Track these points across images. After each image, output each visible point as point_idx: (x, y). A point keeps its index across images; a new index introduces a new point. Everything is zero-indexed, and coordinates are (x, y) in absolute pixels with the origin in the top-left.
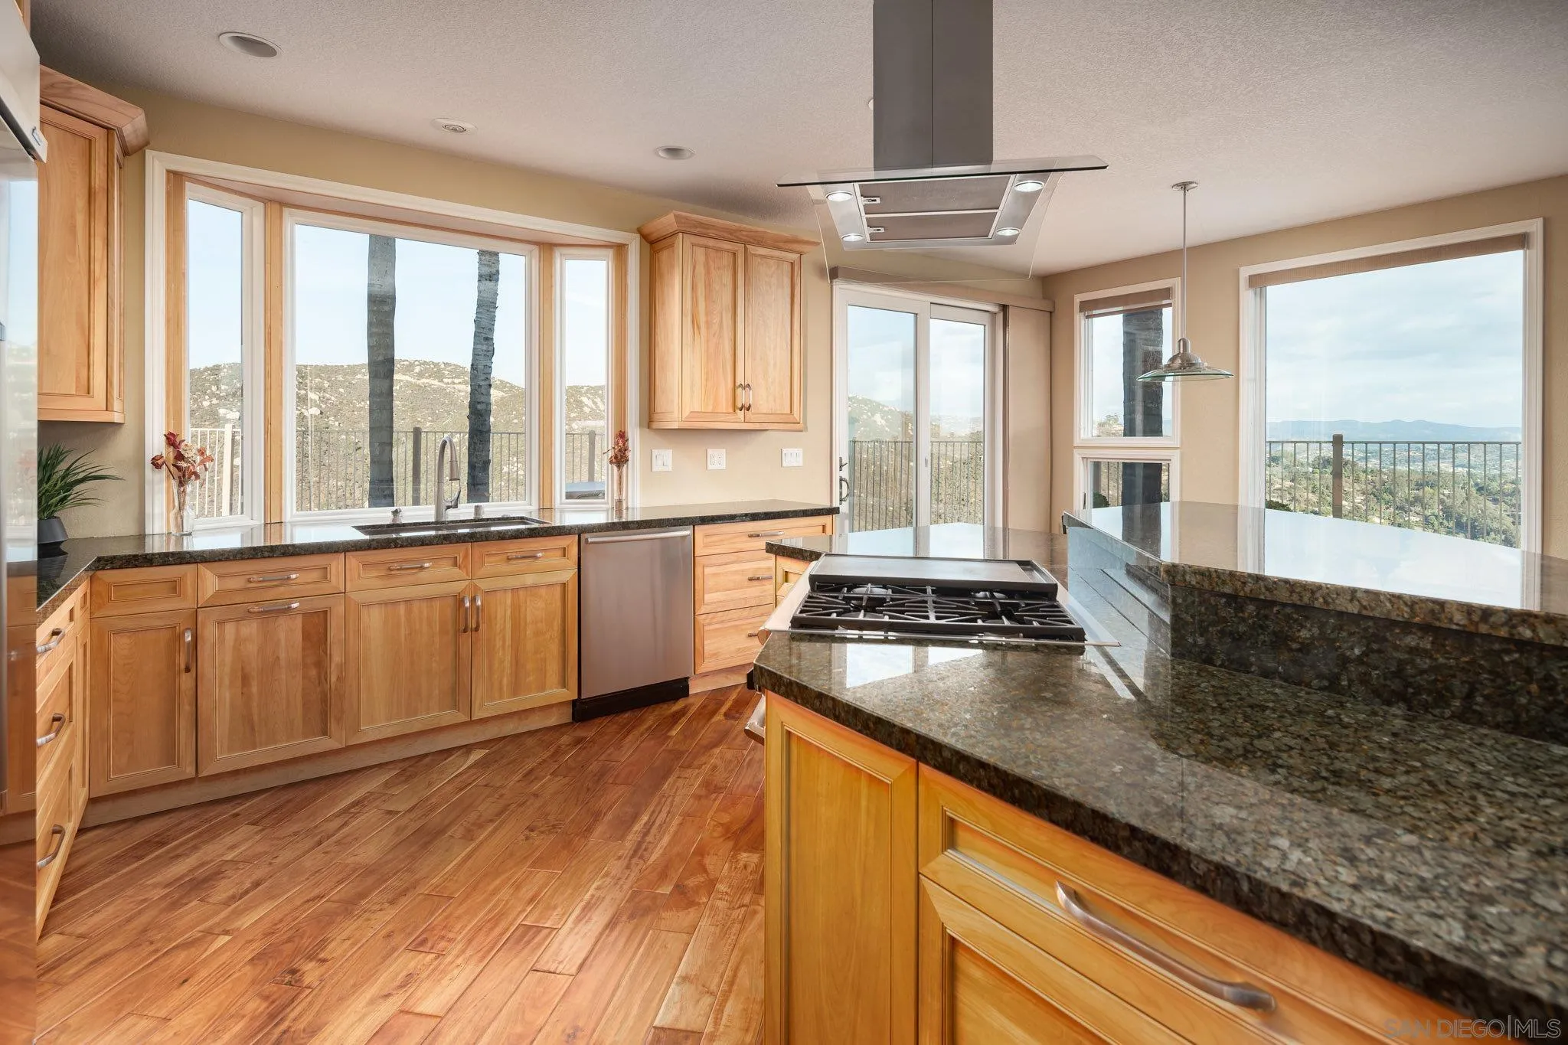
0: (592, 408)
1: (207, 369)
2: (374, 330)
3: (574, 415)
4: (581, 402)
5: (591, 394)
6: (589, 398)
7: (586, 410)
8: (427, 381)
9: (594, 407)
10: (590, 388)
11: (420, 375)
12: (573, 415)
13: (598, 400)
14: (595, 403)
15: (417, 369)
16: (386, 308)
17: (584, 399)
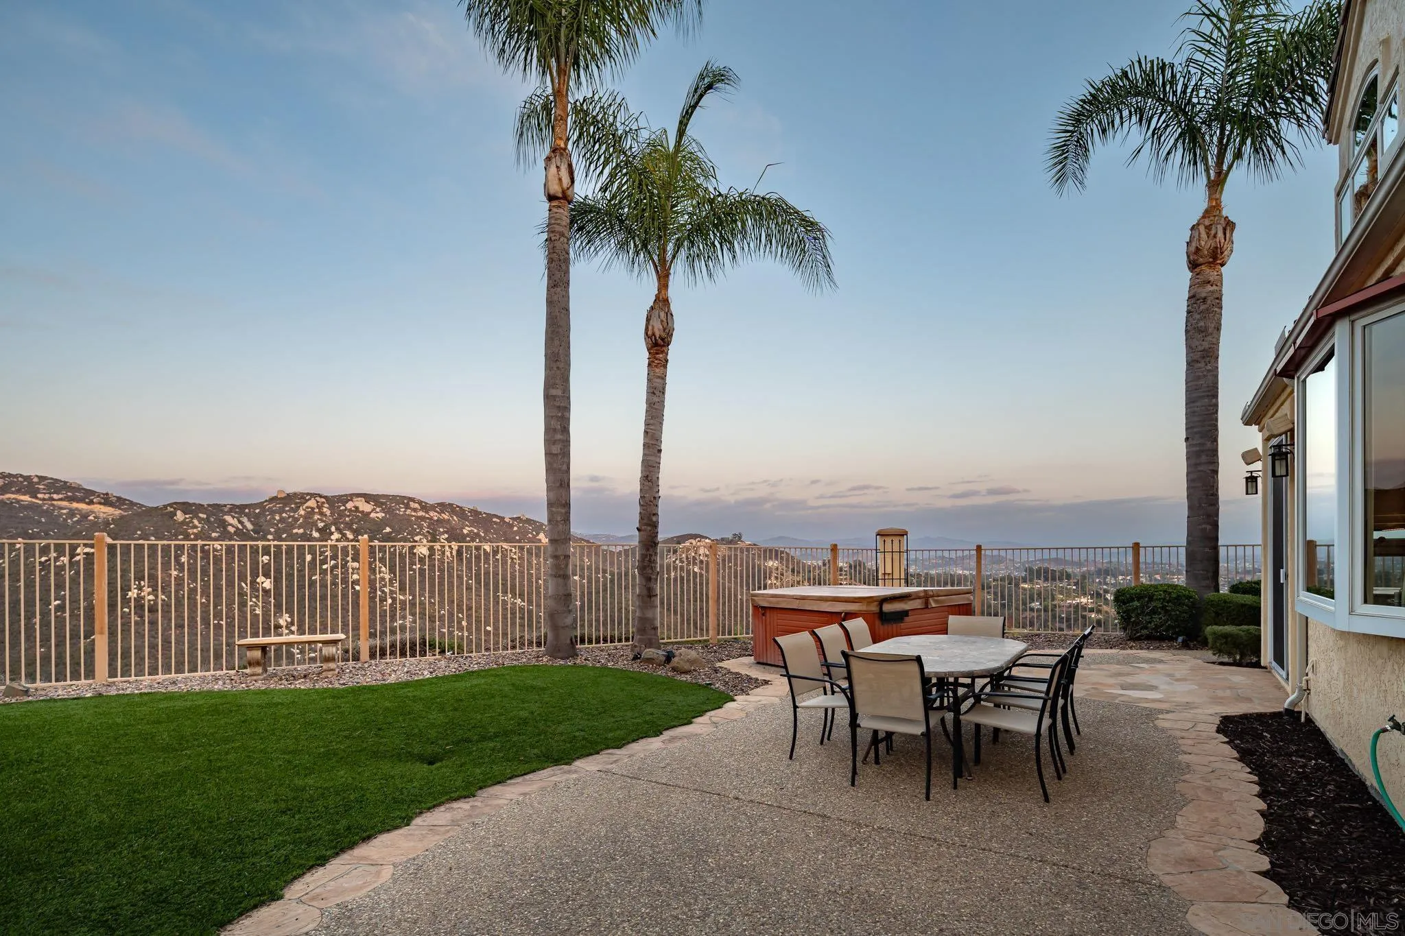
0: (237, 528)
4: (225, 521)
5: (236, 513)
6: (233, 517)
8: (14, 496)
9: (240, 527)
10: (235, 507)
13: (245, 520)
14: (240, 522)
17: (228, 518)
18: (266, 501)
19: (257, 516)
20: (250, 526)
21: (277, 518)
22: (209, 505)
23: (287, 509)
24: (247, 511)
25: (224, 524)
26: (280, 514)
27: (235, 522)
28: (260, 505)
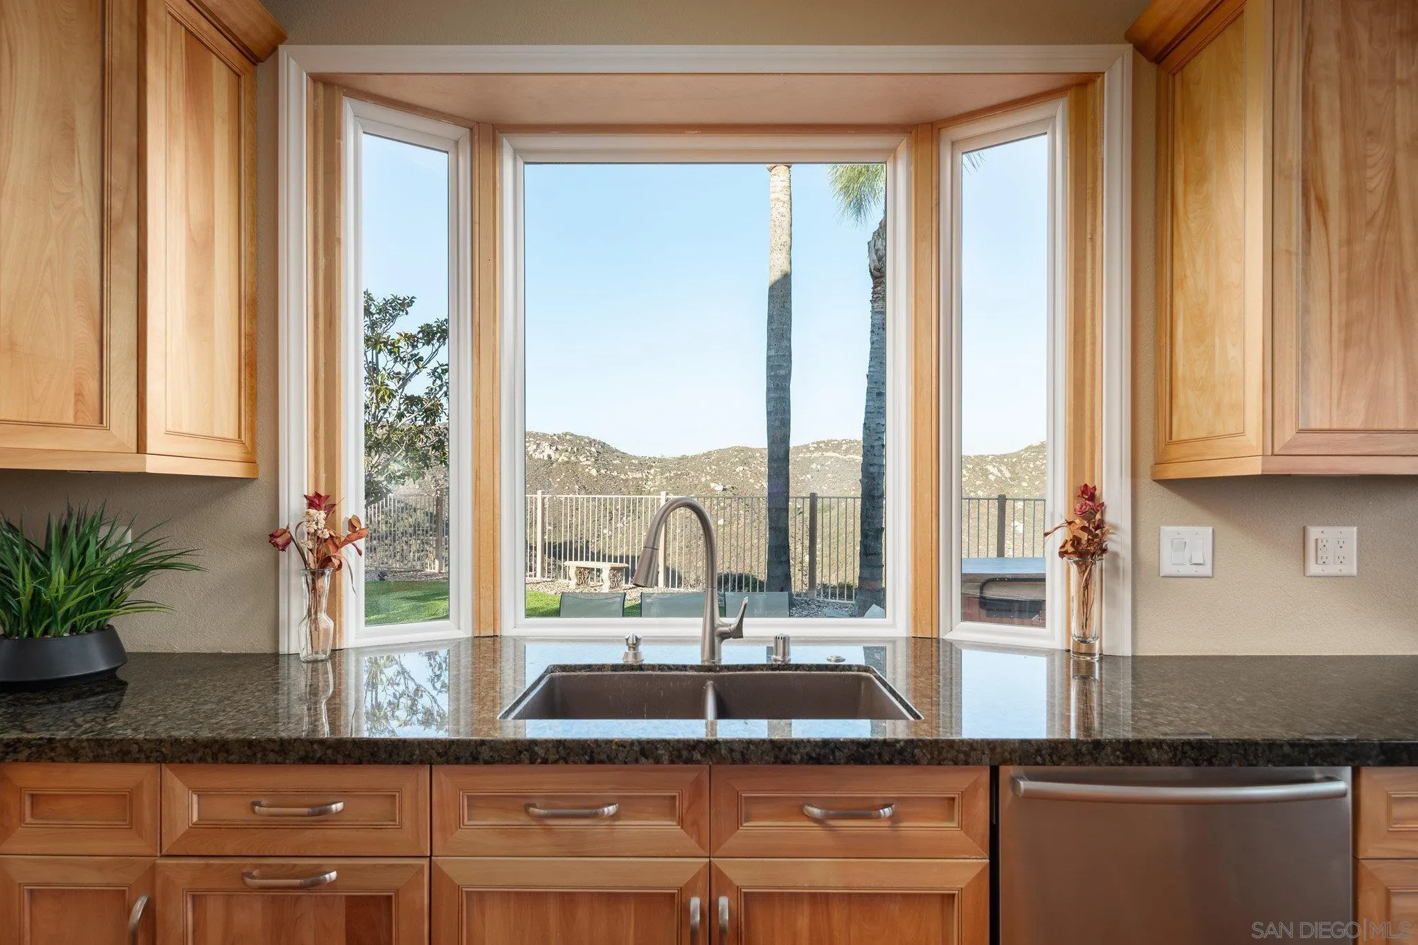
0: (997, 476)
1: (704, 454)
2: (772, 395)
3: (981, 483)
4: (986, 469)
5: (996, 462)
6: (994, 466)
7: (992, 477)
8: (851, 456)
9: (999, 475)
10: (995, 457)
11: (847, 452)
12: (978, 483)
13: (1003, 468)
14: (1000, 471)
15: (844, 447)
16: (782, 372)
17: (990, 468)
18: (1022, 450)
19: (1014, 465)
20: (1008, 475)
21: (1032, 466)
22: (976, 457)
23: (1041, 456)
24: (1006, 460)
25: (986, 473)
26: (1034, 462)
27: (995, 471)
28: (1018, 455)
